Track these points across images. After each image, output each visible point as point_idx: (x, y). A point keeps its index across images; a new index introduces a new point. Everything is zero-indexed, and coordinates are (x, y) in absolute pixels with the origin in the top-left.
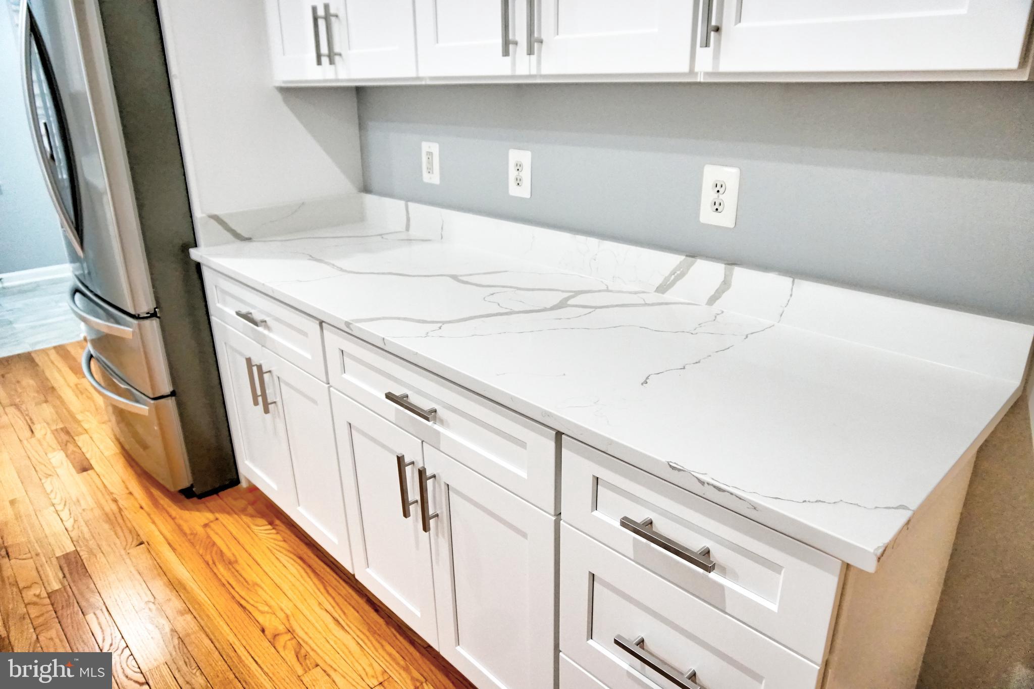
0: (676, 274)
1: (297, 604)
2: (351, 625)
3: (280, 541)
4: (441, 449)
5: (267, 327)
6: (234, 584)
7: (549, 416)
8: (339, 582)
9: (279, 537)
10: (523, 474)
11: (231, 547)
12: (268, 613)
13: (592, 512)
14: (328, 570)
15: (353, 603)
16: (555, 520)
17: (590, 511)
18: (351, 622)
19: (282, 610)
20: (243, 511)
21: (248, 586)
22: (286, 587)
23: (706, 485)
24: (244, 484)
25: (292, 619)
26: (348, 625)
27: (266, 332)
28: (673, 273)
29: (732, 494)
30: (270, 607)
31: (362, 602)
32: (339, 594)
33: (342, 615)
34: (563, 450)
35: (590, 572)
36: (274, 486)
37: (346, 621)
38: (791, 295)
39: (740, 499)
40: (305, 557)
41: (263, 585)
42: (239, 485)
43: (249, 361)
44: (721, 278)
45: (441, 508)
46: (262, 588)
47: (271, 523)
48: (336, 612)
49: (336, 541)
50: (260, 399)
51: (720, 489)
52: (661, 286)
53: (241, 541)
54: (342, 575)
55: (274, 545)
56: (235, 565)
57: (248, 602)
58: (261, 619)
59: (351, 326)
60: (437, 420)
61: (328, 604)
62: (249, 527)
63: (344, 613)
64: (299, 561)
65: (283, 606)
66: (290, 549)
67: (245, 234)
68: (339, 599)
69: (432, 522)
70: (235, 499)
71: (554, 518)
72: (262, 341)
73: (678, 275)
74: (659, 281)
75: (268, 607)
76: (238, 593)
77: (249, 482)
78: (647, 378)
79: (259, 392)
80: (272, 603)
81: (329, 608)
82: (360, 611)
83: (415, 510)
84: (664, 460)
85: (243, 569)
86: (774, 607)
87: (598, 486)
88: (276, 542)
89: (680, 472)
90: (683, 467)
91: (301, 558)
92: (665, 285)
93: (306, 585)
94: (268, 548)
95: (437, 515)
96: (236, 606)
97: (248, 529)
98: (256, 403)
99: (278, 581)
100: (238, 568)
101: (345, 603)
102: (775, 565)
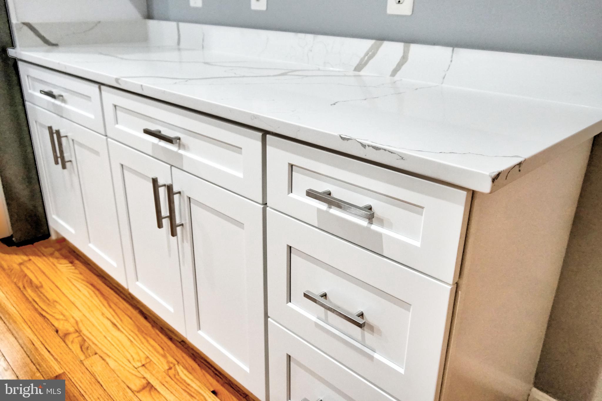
0: (368, 55)
1: (85, 314)
2: (126, 328)
3: (77, 274)
4: (184, 169)
5: (64, 101)
6: (37, 299)
7: (256, 118)
8: (118, 299)
9: (77, 271)
10: (241, 175)
11: (38, 277)
12: (62, 320)
13: (288, 194)
14: (112, 292)
15: (129, 313)
16: (263, 208)
17: (287, 193)
18: (125, 326)
19: (73, 317)
20: (52, 255)
21: (49, 303)
22: (78, 304)
23: (367, 147)
24: (53, 237)
25: (80, 325)
26: (122, 327)
27: (63, 105)
28: (367, 54)
29: (385, 150)
30: (64, 316)
31: (135, 313)
32: (119, 308)
33: (120, 322)
34: (267, 147)
35: (288, 245)
36: (72, 231)
37: (122, 324)
38: (451, 61)
39: (392, 153)
40: (95, 283)
41: (60, 302)
42: (50, 238)
43: (50, 128)
44: (401, 54)
45: (186, 220)
46: (60, 304)
47: (71, 263)
48: (115, 319)
49: (115, 264)
50: (59, 160)
51: (377, 148)
52: (358, 65)
53: (47, 273)
54: (122, 295)
55: (73, 277)
56: (41, 289)
57: (47, 313)
58: (56, 324)
59: (120, 81)
60: (181, 146)
61: (109, 313)
62: (54, 265)
63: (121, 320)
64: (90, 286)
65: (74, 315)
66: (85, 279)
67: (52, 40)
68: (119, 311)
69: (179, 229)
70: (46, 247)
71: (262, 206)
72: (60, 113)
73: (371, 55)
74: (355, 62)
75: (63, 316)
76: (40, 306)
77: (57, 233)
78: (336, 103)
79: (59, 155)
80: (67, 314)
81: (110, 316)
82: (133, 318)
83: (166, 222)
84: (336, 134)
85: (47, 292)
86: (417, 244)
87: (293, 172)
88: (75, 275)
89: (349, 141)
90: (351, 137)
91: (92, 285)
92: (361, 65)
93: (93, 301)
94: (68, 278)
95: (182, 225)
96: (37, 315)
97: (54, 267)
98: (57, 163)
99: (72, 299)
100: (43, 291)
101: (123, 314)
102: (418, 208)
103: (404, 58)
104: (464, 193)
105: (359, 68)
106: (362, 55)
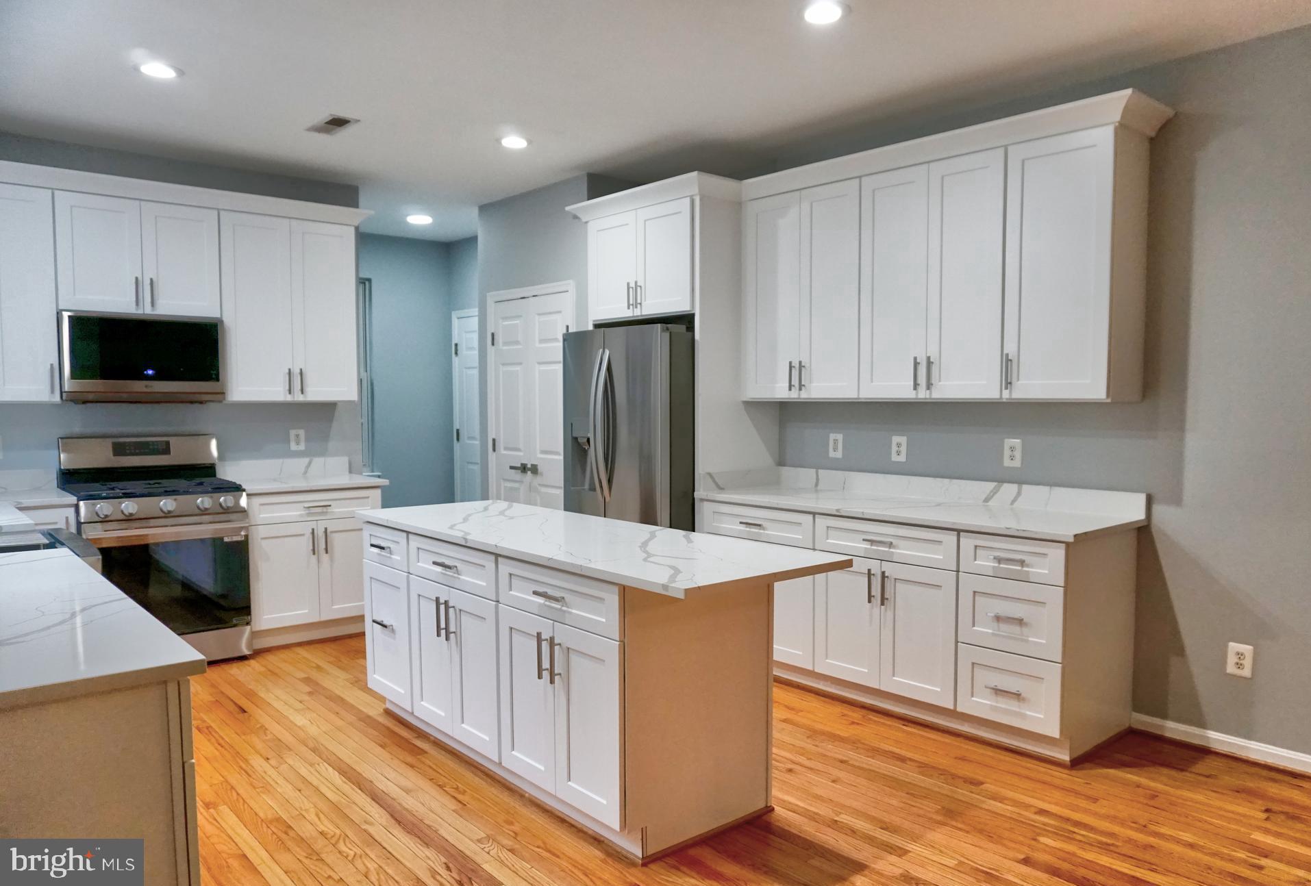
5: (763, 528)
10: (941, 557)
13: (974, 562)
16: (957, 574)
23: (1019, 531)
27: (761, 531)
28: (992, 491)
35: (973, 591)
38: (1050, 494)
44: (1016, 491)
45: (891, 594)
52: (986, 499)
60: (892, 547)
67: (722, 486)
73: (994, 492)
74: (984, 497)
87: (977, 550)
89: (1010, 529)
92: (988, 498)
95: (887, 599)
102: (1045, 555)
103: (1019, 494)
104: (1064, 545)
105: (987, 500)
106: (988, 492)
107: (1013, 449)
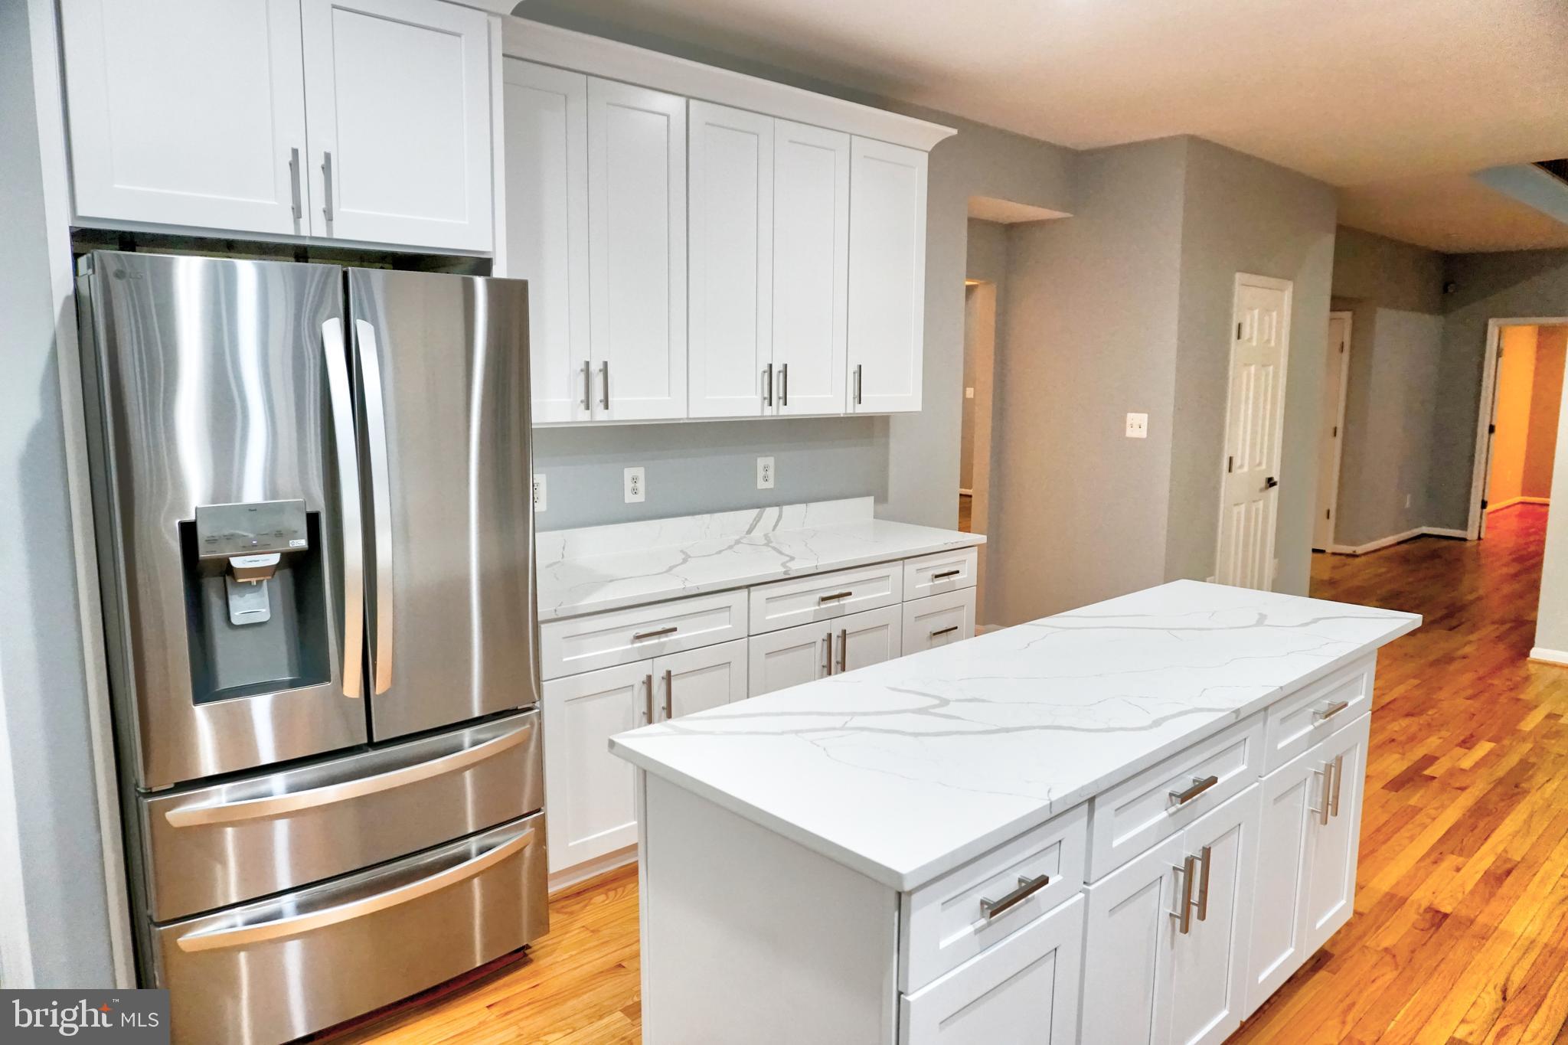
0: (755, 520)
4: (846, 614)
10: (889, 592)
34: (905, 567)
44: (777, 515)
71: (901, 604)
72: (656, 653)
73: (758, 519)
74: (746, 527)
92: (751, 529)
102: (964, 561)
103: (780, 517)
105: (749, 531)
106: (751, 521)
107: (765, 470)
